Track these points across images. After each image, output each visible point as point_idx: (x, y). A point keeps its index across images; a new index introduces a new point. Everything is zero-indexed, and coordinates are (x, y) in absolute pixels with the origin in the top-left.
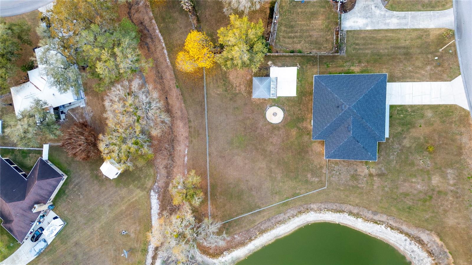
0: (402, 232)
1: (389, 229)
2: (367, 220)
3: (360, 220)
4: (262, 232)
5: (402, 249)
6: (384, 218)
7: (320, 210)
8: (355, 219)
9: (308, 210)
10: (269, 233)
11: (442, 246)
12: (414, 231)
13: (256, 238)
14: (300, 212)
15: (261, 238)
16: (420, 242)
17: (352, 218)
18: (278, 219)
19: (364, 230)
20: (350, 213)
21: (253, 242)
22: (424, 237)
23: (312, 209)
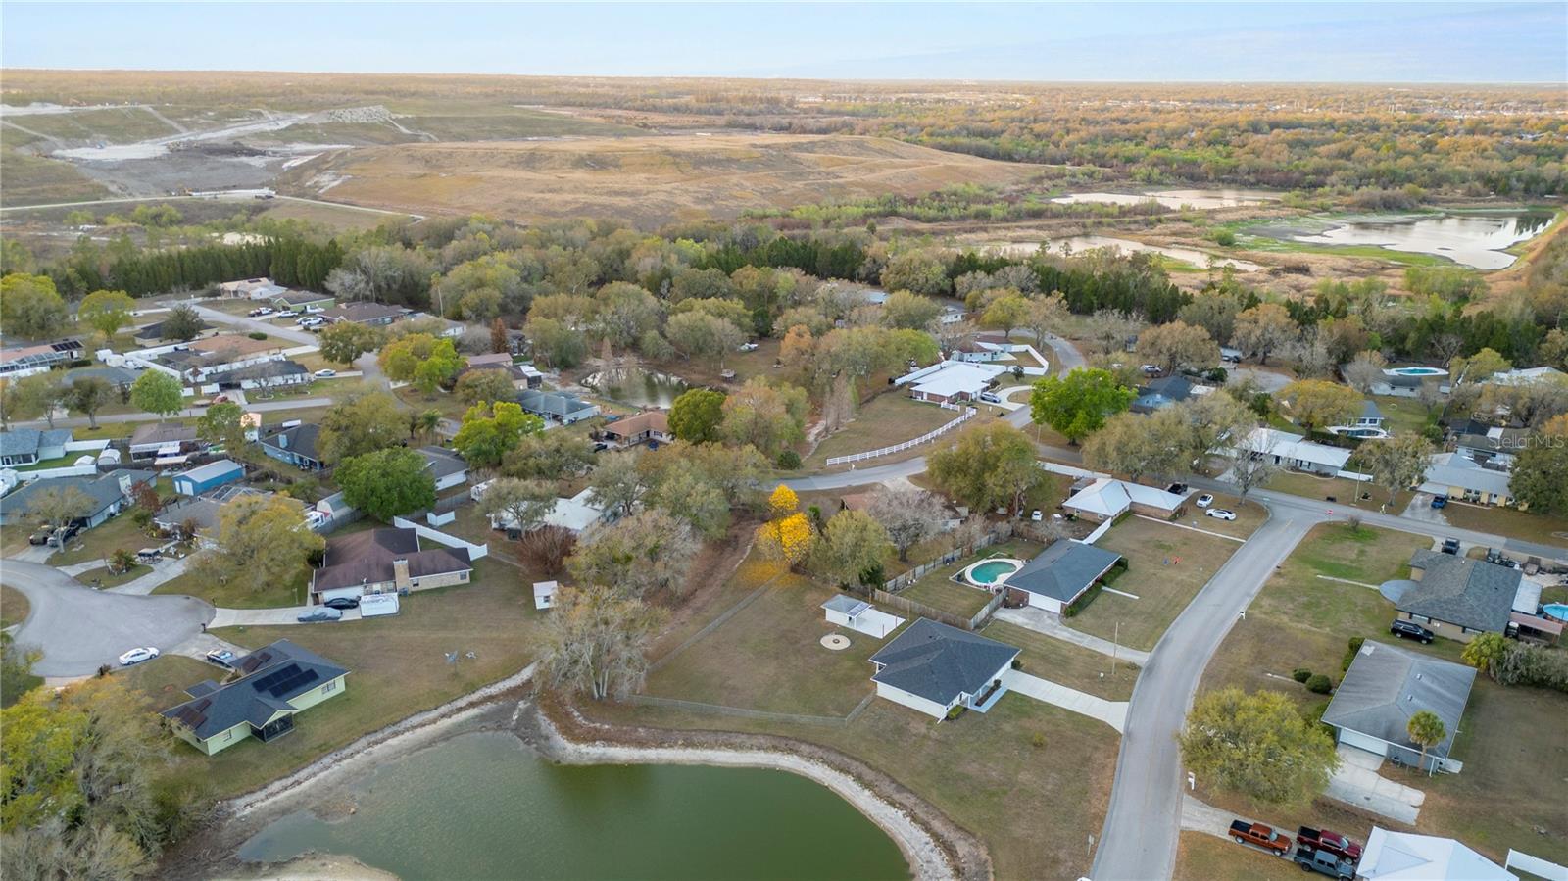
0: (927, 828)
1: (909, 819)
2: (879, 795)
3: (867, 792)
4: (689, 744)
5: (912, 852)
6: (910, 800)
7: (811, 757)
8: (860, 789)
9: (792, 751)
10: (698, 751)
11: (986, 861)
12: (950, 834)
13: (671, 746)
14: (775, 748)
15: (681, 751)
16: (949, 850)
17: (856, 786)
18: (732, 740)
19: (864, 808)
20: (859, 778)
21: (660, 750)
22: (963, 848)
23: (796, 752)
